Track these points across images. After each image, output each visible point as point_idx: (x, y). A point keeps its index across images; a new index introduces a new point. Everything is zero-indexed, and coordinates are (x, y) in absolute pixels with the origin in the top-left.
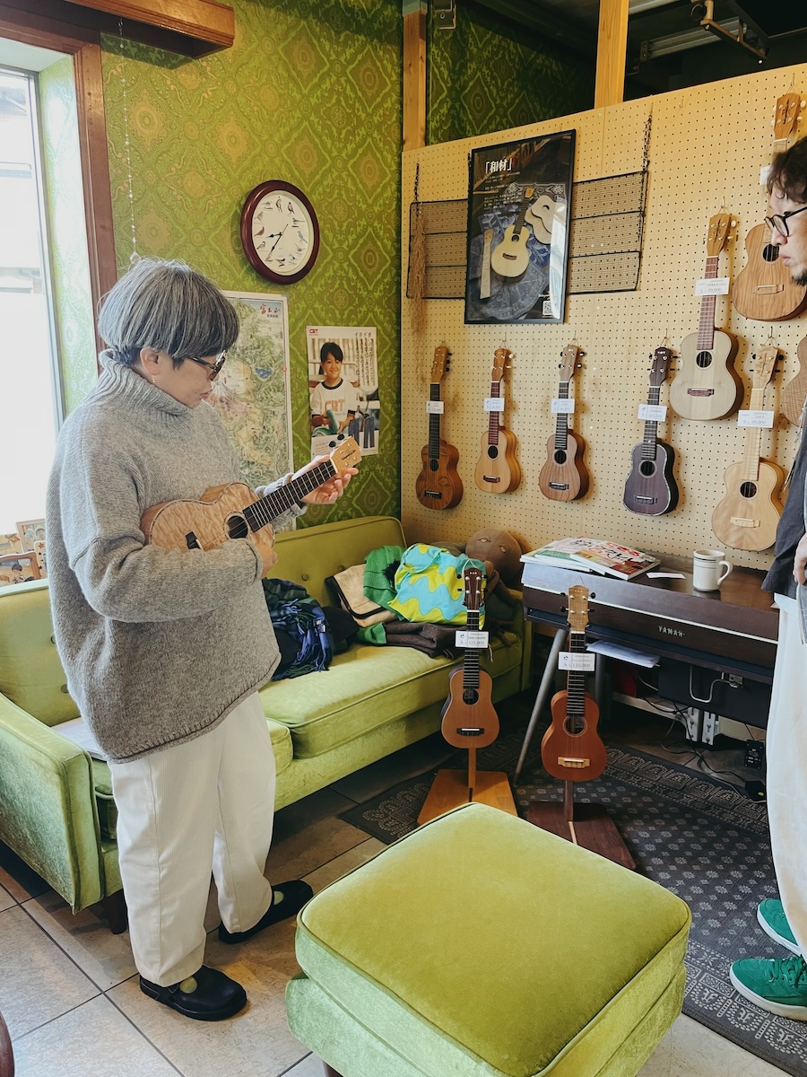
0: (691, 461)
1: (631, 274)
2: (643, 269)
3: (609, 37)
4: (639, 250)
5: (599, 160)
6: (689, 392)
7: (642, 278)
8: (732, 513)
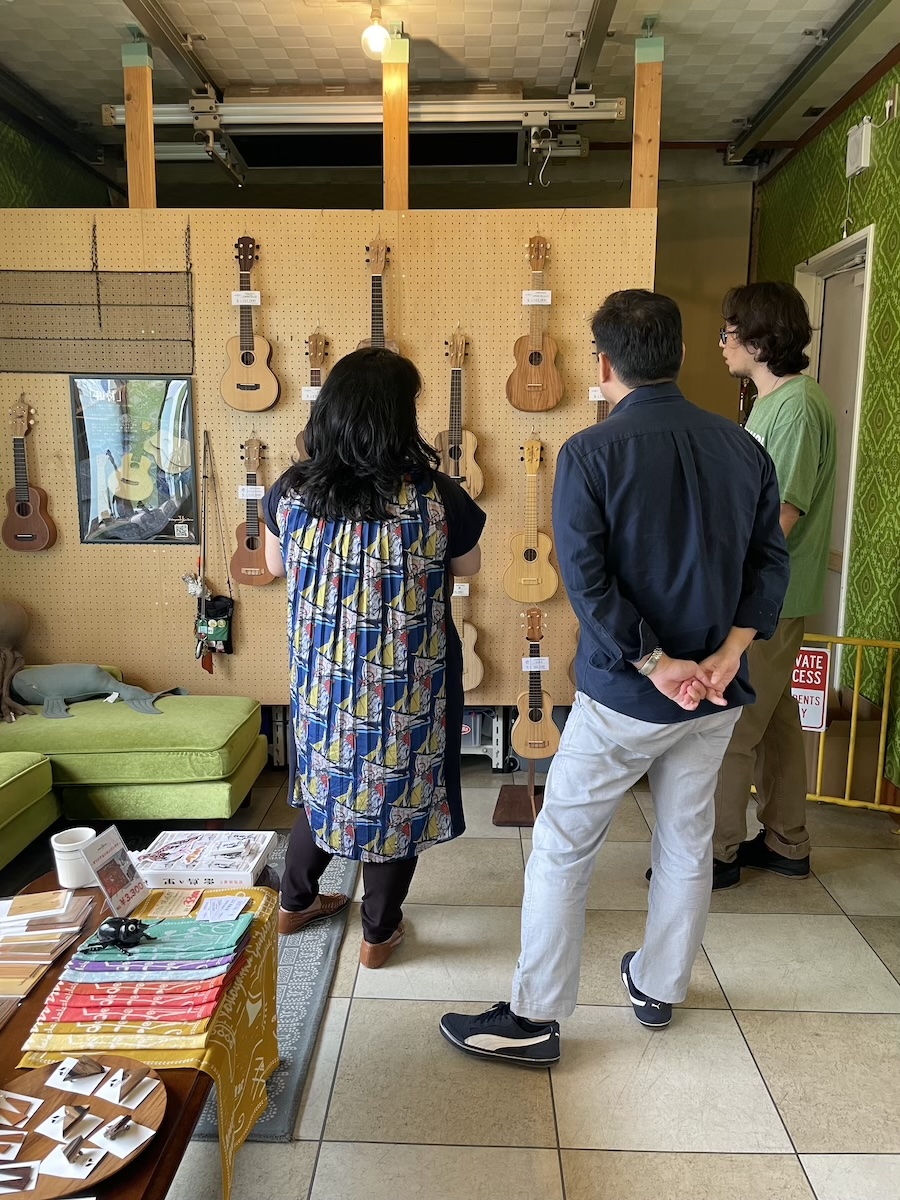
1: (185, 361)
2: (196, 356)
3: (138, 147)
4: (190, 339)
5: (140, 255)
7: (197, 364)
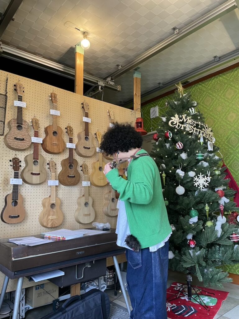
0: (27, 200)
6: (32, 174)
8: (49, 215)
